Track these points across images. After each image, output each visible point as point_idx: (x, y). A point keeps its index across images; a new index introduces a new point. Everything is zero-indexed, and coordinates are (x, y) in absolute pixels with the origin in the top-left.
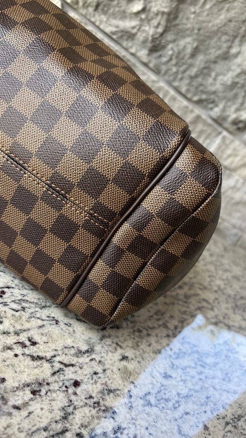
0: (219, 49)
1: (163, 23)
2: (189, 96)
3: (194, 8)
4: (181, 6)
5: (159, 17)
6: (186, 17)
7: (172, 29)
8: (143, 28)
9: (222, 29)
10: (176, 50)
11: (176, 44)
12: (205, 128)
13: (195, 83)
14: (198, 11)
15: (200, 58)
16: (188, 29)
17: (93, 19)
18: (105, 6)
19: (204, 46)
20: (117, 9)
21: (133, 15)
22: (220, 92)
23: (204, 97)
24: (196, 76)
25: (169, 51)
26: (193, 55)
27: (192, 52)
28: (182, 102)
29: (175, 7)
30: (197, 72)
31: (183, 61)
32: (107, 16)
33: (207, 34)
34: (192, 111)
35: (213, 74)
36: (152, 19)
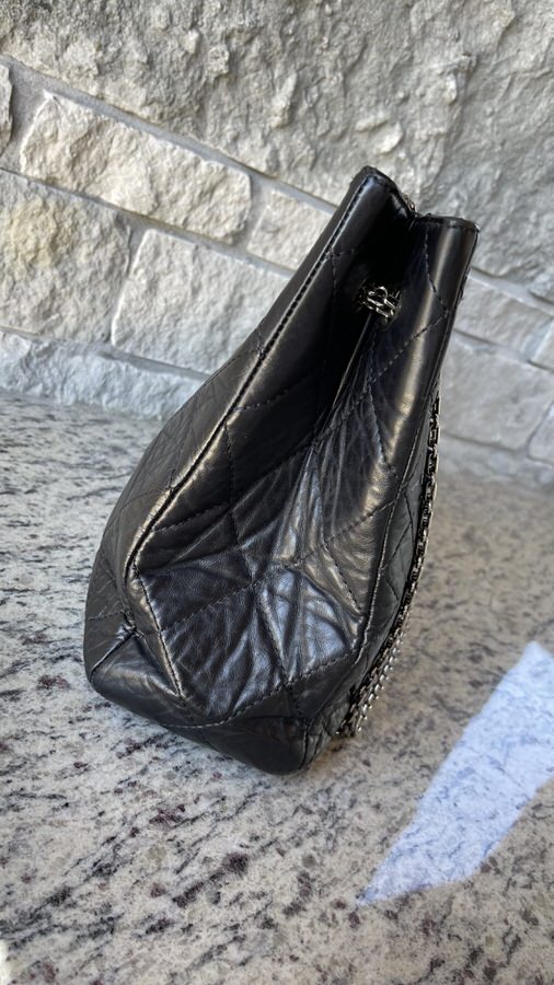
0: (540, 166)
1: (439, 154)
2: (492, 271)
3: (490, 105)
4: (467, 110)
5: (430, 146)
6: (477, 126)
7: (454, 157)
8: (402, 176)
9: (543, 129)
10: (464, 195)
11: (463, 181)
12: (523, 318)
13: (501, 245)
14: (497, 110)
15: (508, 193)
16: (481, 150)
17: (308, 189)
18: (327, 155)
19: (513, 169)
20: (350, 154)
21: (381, 158)
22: (548, 246)
23: (519, 263)
24: (504, 230)
25: (451, 201)
26: (495, 195)
27: (493, 188)
28: (482, 286)
29: (457, 119)
30: (504, 222)
31: (478, 211)
32: (332, 173)
33: (519, 146)
34: (500, 296)
35: (533, 216)
36: (418, 153)
